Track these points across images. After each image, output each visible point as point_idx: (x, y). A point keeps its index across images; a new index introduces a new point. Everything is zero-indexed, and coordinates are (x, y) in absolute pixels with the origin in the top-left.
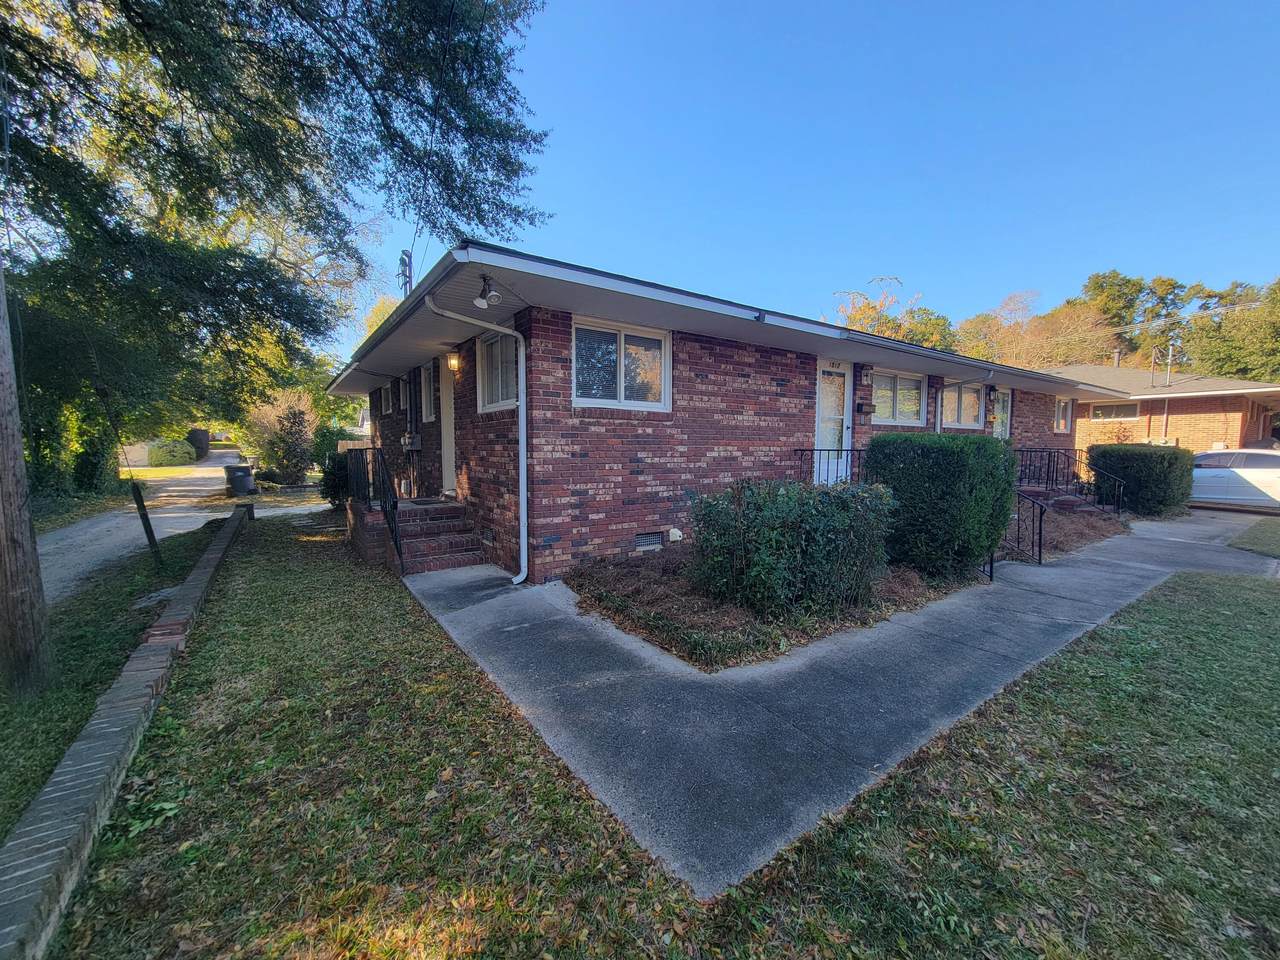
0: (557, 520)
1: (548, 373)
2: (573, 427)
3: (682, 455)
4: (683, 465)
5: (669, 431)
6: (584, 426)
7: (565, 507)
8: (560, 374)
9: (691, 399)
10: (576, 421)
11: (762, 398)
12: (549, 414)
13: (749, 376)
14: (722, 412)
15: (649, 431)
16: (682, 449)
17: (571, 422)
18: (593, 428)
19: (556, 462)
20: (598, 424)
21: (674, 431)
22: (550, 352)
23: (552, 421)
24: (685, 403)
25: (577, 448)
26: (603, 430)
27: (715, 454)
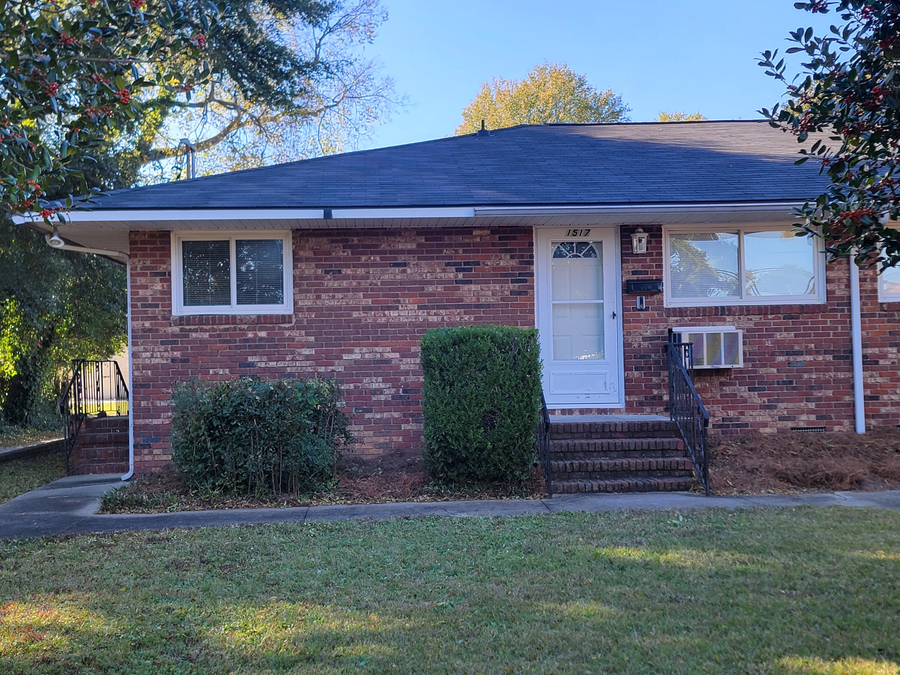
0: (156, 422)
1: (146, 287)
2: (174, 335)
3: (308, 358)
4: (310, 369)
5: (287, 334)
6: (184, 334)
7: (165, 409)
8: (158, 287)
9: (319, 297)
10: (176, 329)
11: (430, 289)
12: (147, 324)
13: (405, 265)
14: (366, 309)
15: (263, 334)
16: (306, 352)
17: (169, 330)
18: (194, 335)
19: (154, 367)
20: (202, 330)
21: (295, 333)
22: (148, 268)
23: (150, 330)
24: (308, 303)
25: (177, 354)
26: (206, 335)
27: (358, 357)
